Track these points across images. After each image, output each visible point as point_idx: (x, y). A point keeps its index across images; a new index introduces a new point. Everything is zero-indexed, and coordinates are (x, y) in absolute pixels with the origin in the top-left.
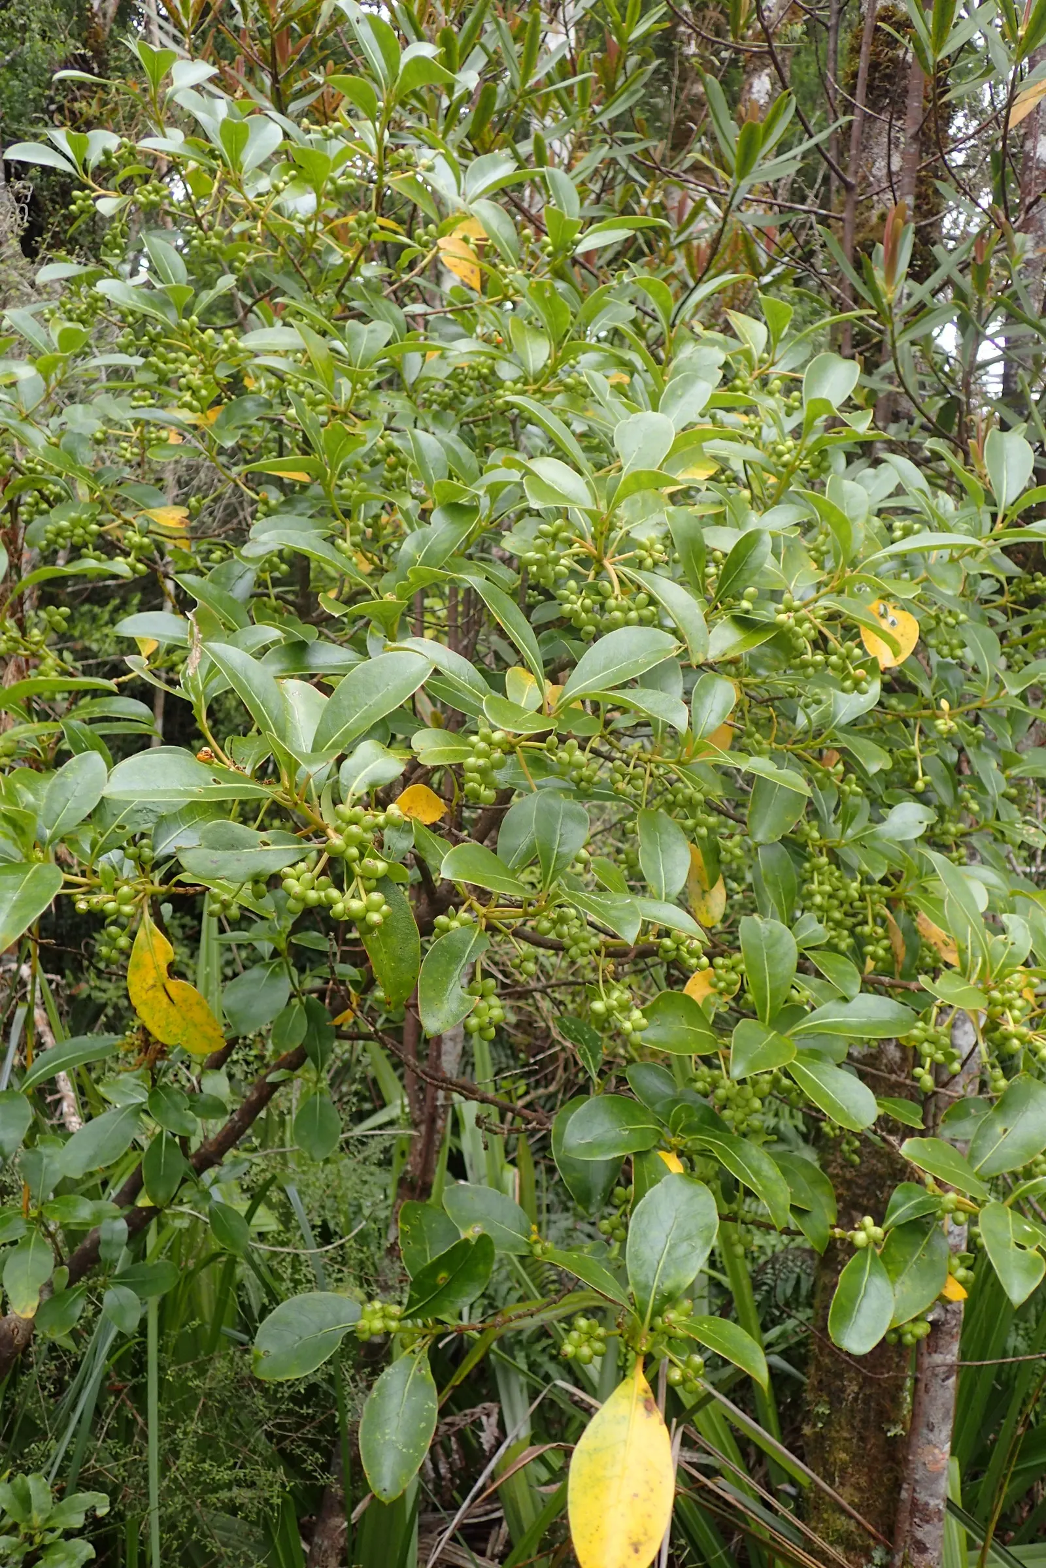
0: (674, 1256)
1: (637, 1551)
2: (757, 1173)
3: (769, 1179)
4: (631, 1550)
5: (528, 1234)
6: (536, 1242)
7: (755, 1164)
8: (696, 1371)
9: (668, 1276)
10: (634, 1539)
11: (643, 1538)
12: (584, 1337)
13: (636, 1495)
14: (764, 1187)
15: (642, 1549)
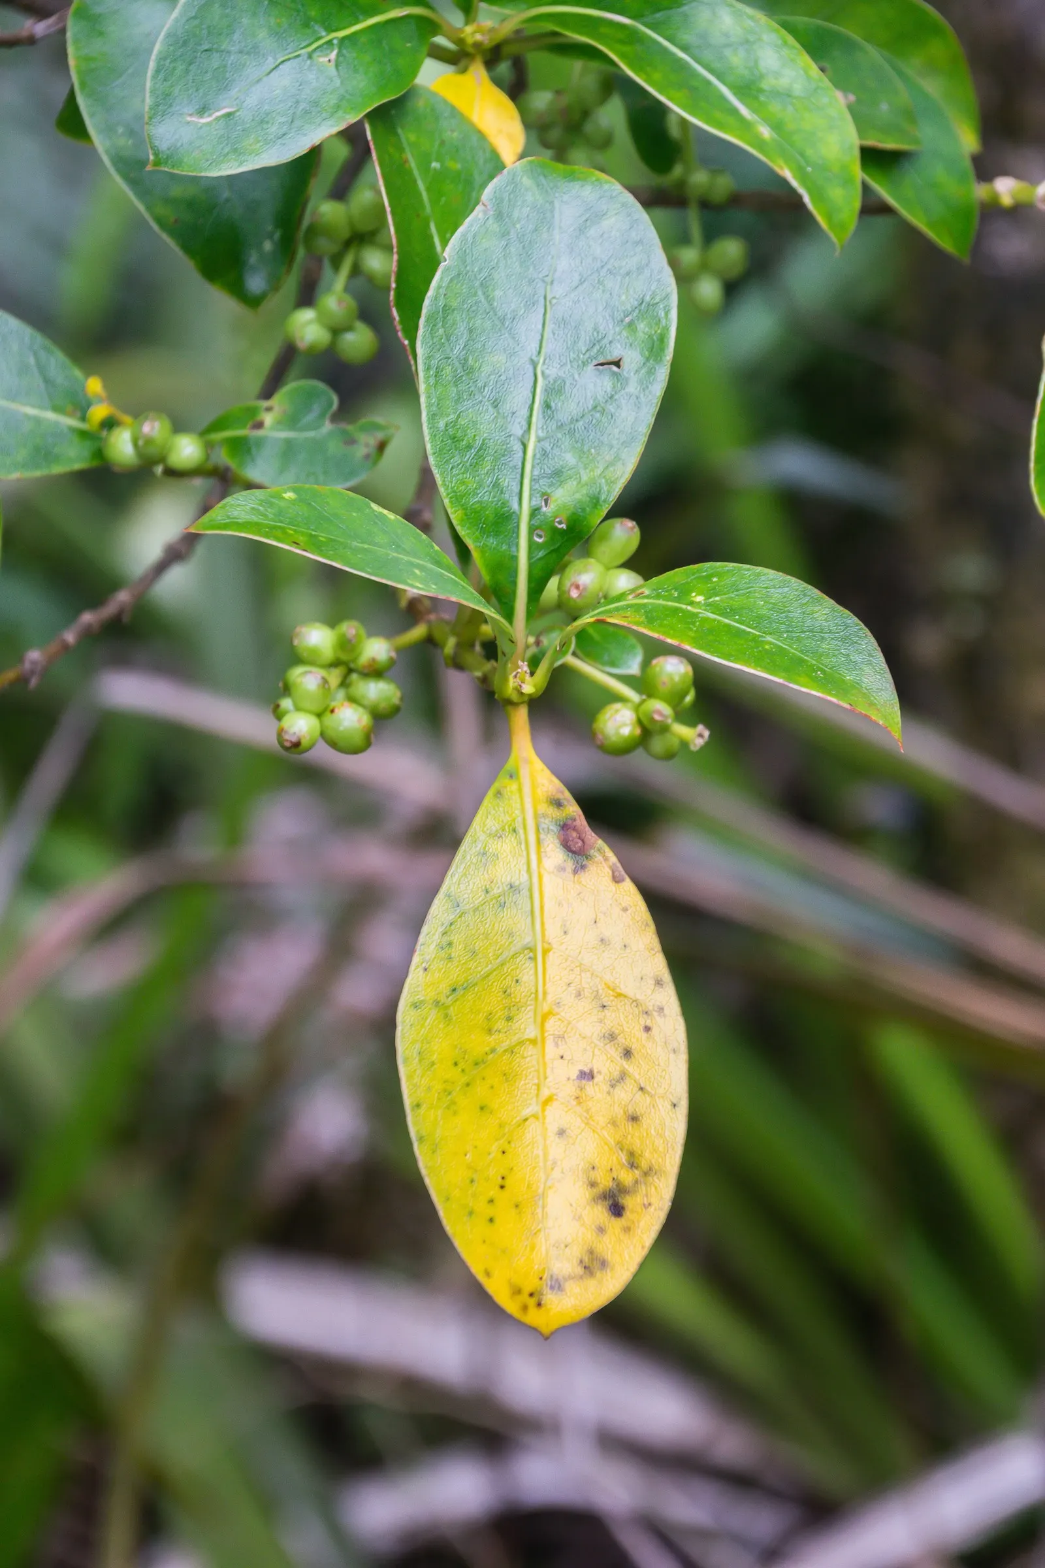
0: (563, 416)
1: (617, 1210)
2: (748, 89)
3: (785, 95)
4: (600, 1213)
5: (81, 408)
6: (109, 424)
7: (737, 60)
8: (675, 699)
9: (557, 475)
10: (606, 1183)
11: (627, 1177)
12: (334, 677)
13: (587, 1076)
14: (777, 127)
15: (628, 1202)
